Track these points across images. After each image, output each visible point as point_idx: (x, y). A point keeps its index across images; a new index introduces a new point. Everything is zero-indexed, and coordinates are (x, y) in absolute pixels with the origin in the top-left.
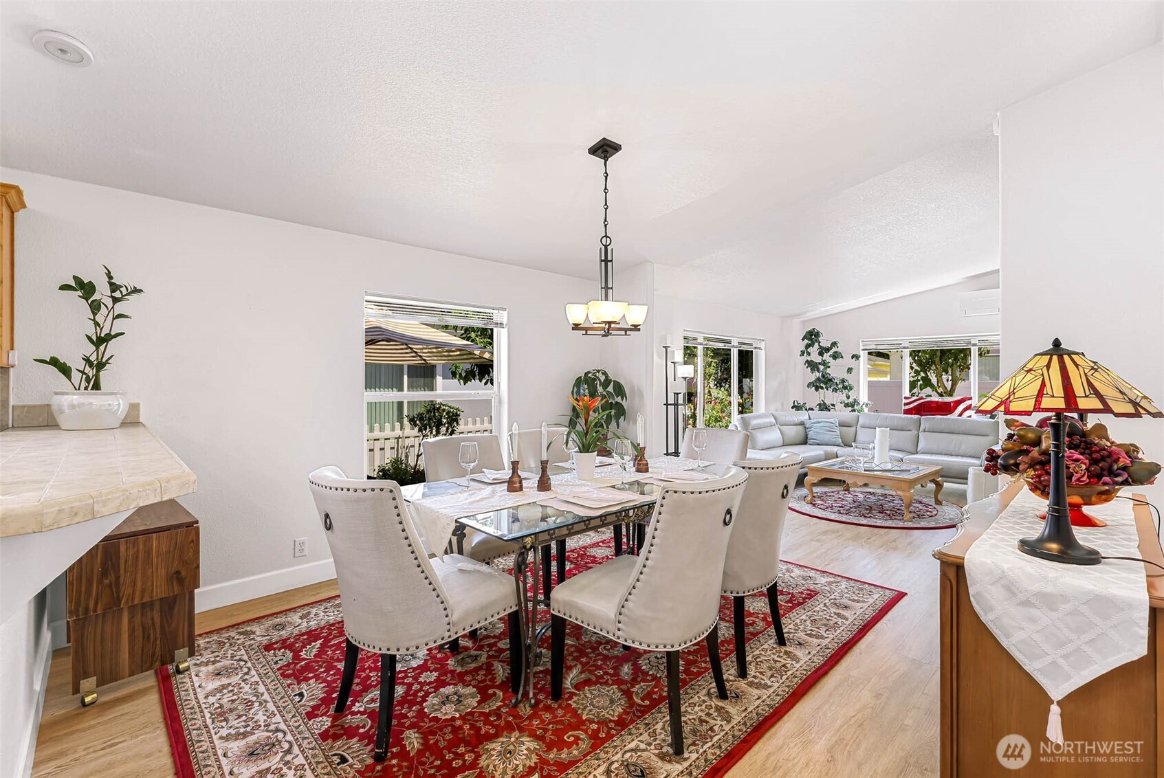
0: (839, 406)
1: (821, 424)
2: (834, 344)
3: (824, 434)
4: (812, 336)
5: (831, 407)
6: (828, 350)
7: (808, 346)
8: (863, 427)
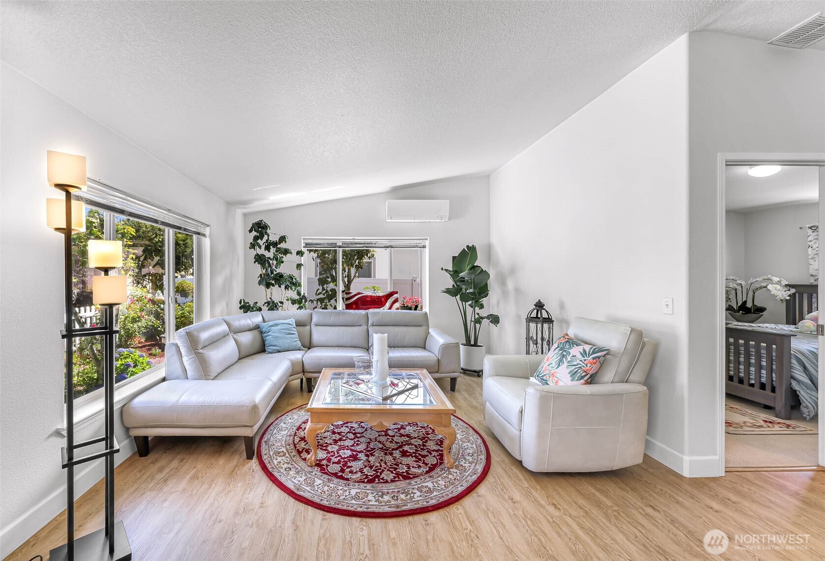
0: (288, 304)
1: (279, 327)
2: (283, 239)
3: (284, 338)
4: (260, 228)
5: (280, 305)
6: (275, 244)
7: (256, 238)
8: (316, 325)
